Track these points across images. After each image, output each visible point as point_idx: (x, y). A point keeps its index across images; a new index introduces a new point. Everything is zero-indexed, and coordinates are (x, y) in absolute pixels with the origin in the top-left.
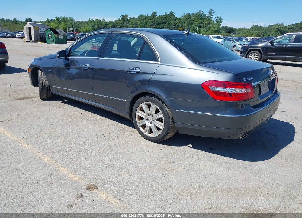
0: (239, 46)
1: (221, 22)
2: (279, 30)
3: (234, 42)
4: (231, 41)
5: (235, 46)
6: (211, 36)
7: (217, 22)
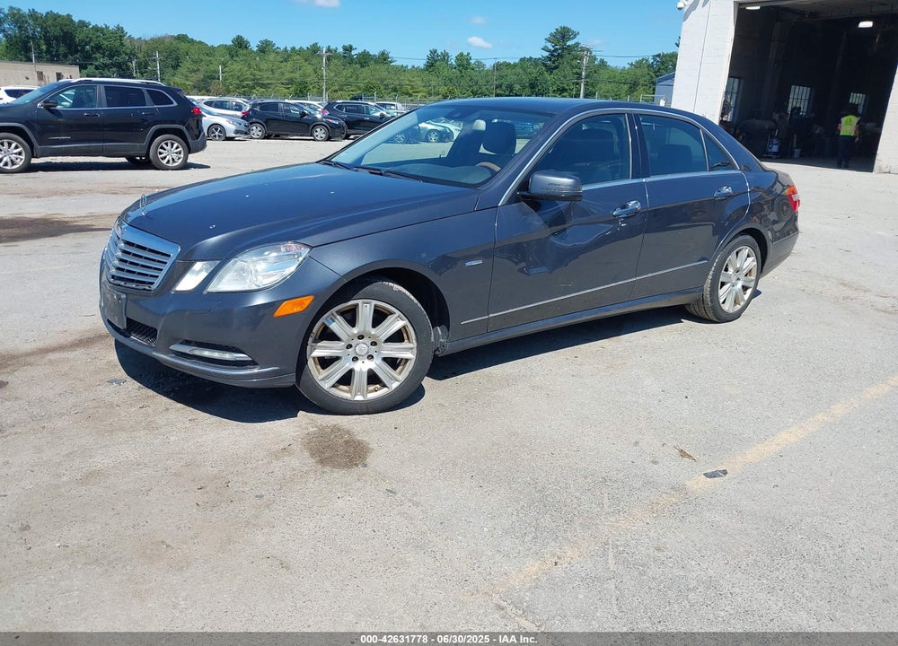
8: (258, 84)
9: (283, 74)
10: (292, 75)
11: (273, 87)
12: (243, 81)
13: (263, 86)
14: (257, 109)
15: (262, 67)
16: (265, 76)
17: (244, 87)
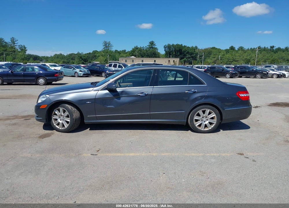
0: (80, 72)
1: (26, 50)
2: (81, 58)
3: (74, 69)
4: (71, 68)
5: (76, 72)
6: (47, 64)
7: (22, 50)
8: (234, 60)
9: (243, 57)
10: (247, 57)
11: (239, 61)
12: (229, 60)
13: (236, 61)
14: (209, 69)
15: (236, 55)
16: (237, 58)
17: (229, 62)
